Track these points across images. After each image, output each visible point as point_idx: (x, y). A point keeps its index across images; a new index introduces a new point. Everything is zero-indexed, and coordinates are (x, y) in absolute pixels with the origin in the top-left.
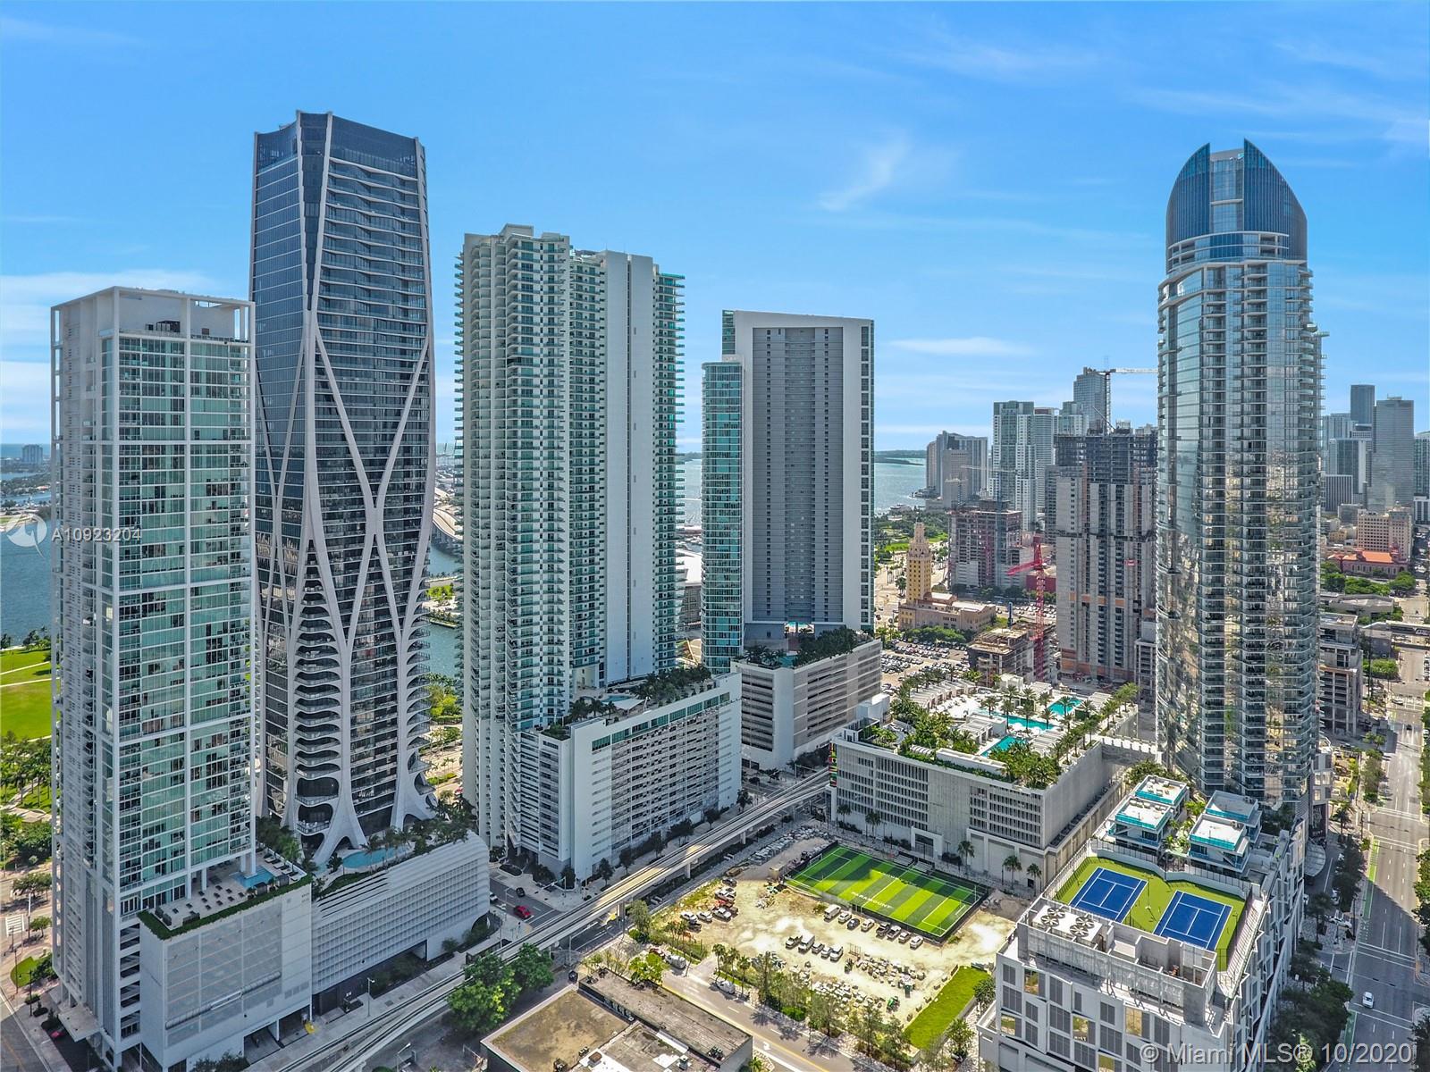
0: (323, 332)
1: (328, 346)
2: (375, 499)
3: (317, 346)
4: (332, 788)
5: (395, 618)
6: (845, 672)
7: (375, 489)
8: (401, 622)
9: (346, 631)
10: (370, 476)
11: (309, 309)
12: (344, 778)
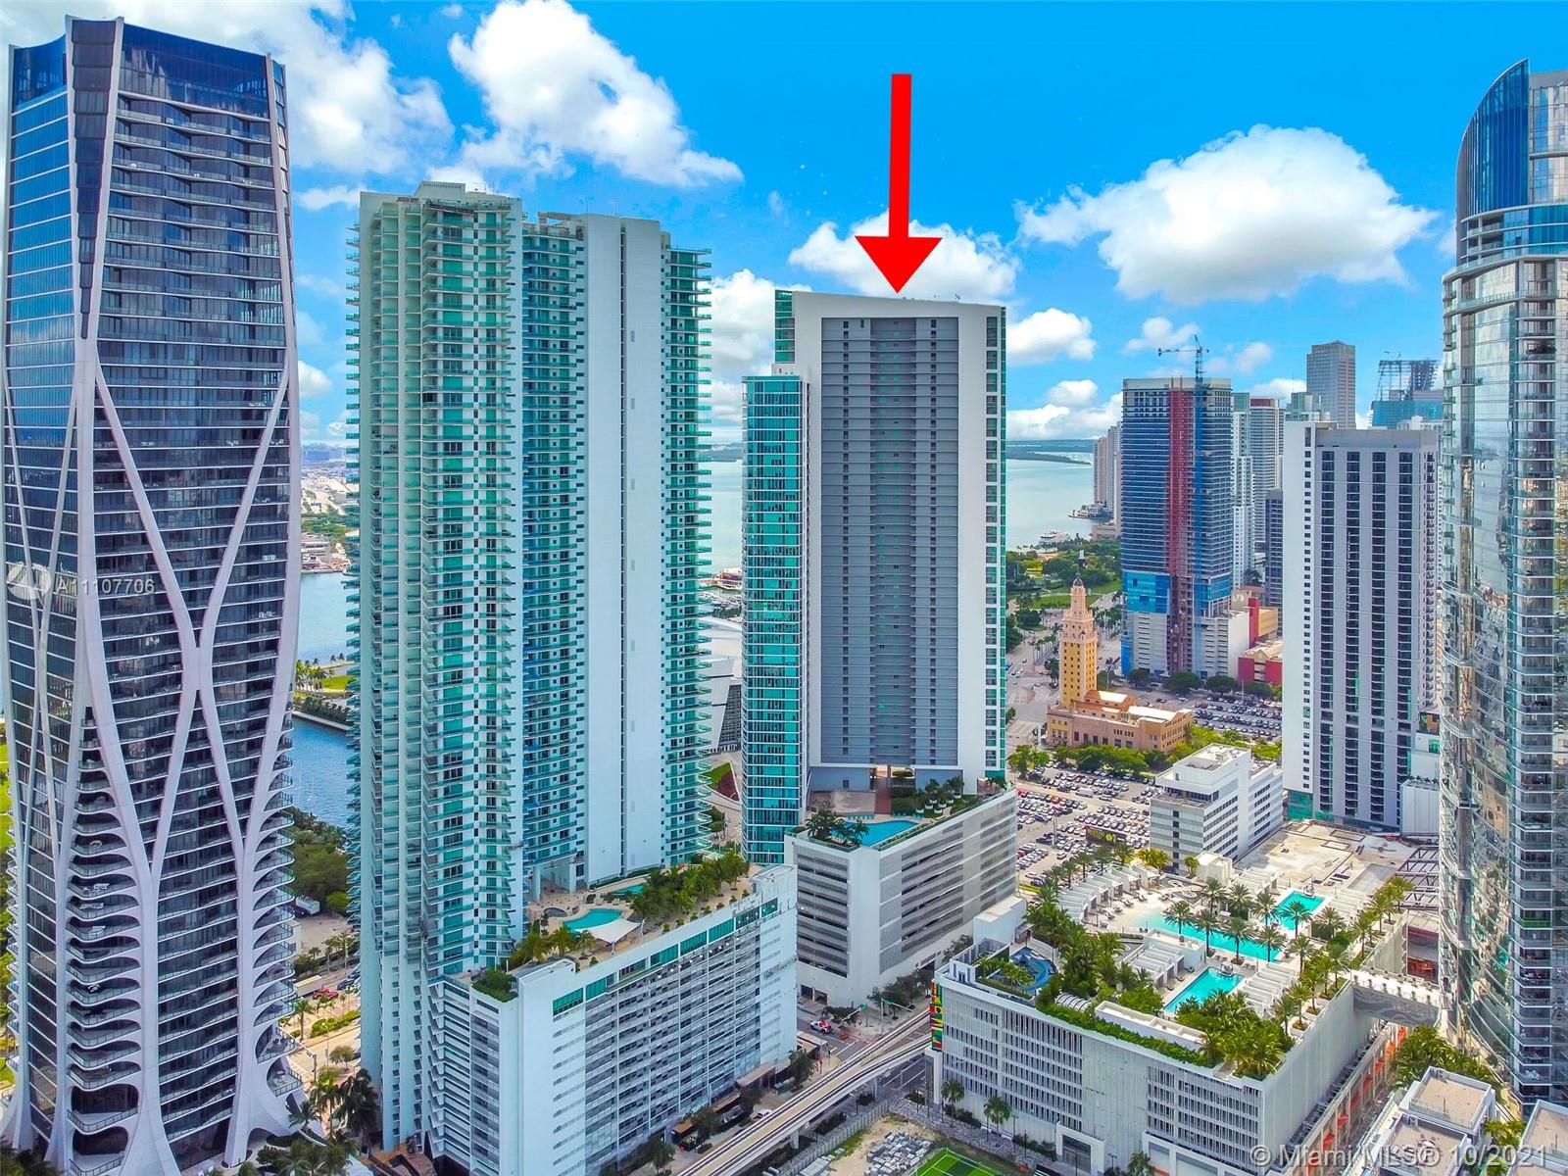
0: (108, 372)
1: (117, 394)
2: (197, 634)
3: (97, 396)
4: (128, 1098)
5: (233, 818)
6: (960, 846)
7: (197, 618)
8: (244, 824)
9: (149, 848)
10: (190, 597)
11: (84, 336)
12: (148, 1082)
